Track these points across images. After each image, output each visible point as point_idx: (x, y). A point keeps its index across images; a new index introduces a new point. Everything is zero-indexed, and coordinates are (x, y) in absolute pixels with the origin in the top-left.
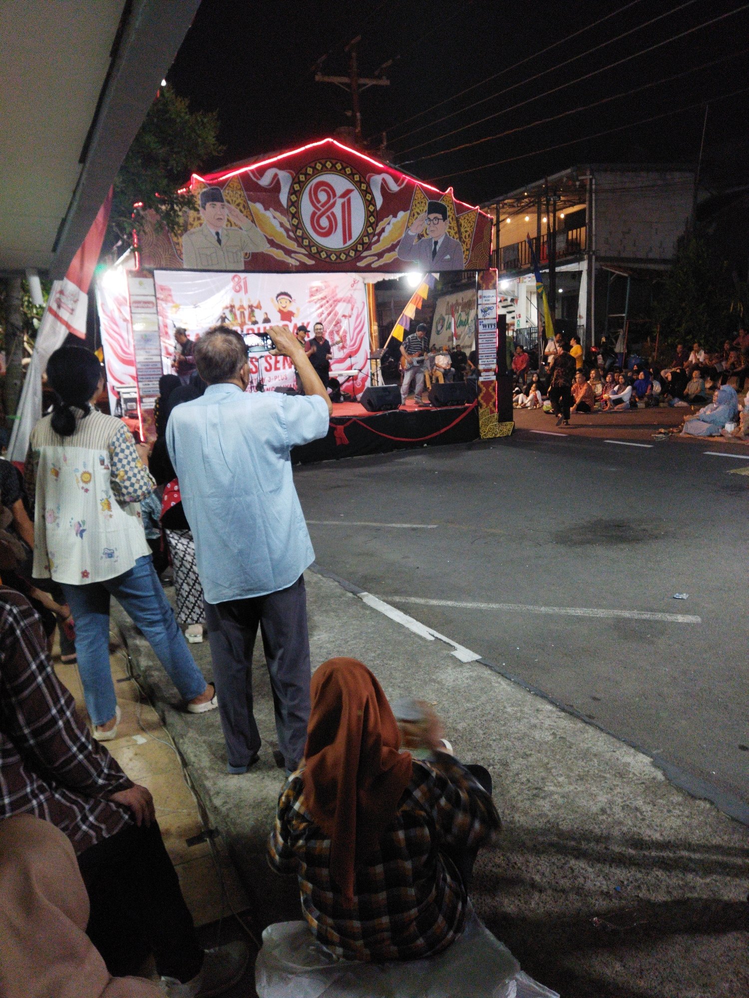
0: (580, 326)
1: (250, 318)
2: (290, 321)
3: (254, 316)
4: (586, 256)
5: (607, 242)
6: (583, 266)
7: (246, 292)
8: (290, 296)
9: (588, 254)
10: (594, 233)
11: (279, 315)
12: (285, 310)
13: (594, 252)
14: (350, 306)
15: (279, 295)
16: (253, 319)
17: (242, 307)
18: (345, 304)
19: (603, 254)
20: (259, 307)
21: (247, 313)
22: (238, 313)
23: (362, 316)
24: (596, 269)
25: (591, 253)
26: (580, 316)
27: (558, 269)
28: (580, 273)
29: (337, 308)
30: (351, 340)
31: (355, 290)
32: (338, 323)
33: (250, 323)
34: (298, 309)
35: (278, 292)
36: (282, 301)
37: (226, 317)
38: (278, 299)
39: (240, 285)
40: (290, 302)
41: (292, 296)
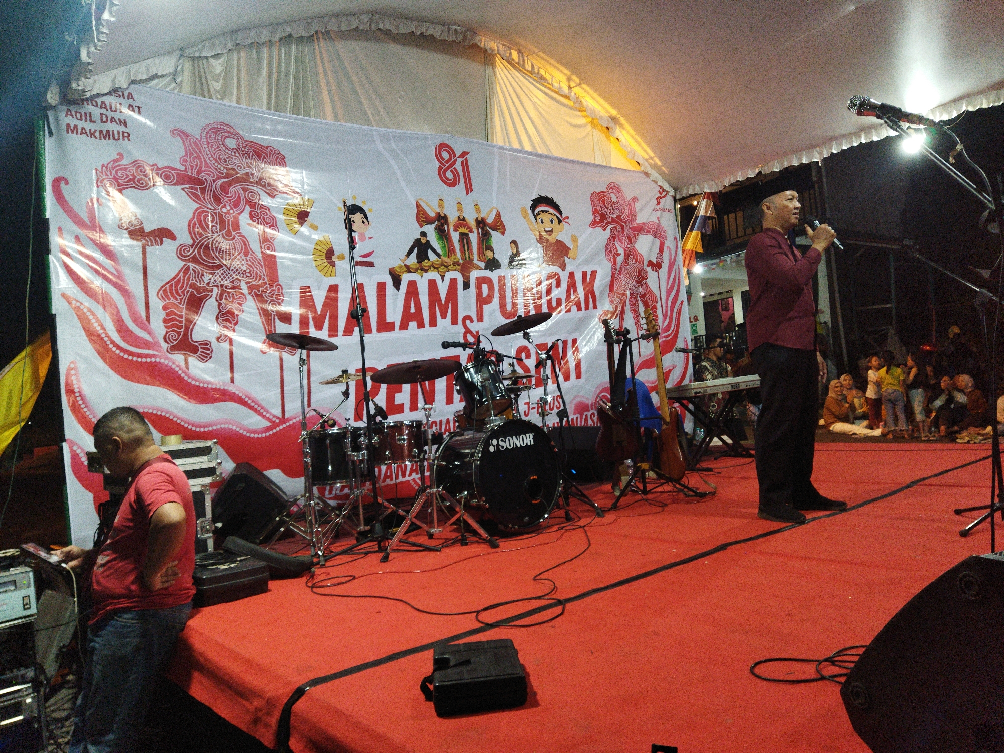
1: (481, 252)
2: (563, 266)
3: (491, 249)
10: (826, 195)
12: (552, 239)
14: (657, 243)
15: (535, 203)
16: (490, 255)
17: (462, 221)
18: (650, 238)
20: (499, 226)
21: (474, 238)
22: (455, 236)
29: (638, 246)
31: (663, 210)
33: (482, 264)
34: (574, 239)
36: (543, 216)
37: (428, 245)
38: (536, 212)
39: (455, 168)
40: (560, 221)
41: (561, 209)
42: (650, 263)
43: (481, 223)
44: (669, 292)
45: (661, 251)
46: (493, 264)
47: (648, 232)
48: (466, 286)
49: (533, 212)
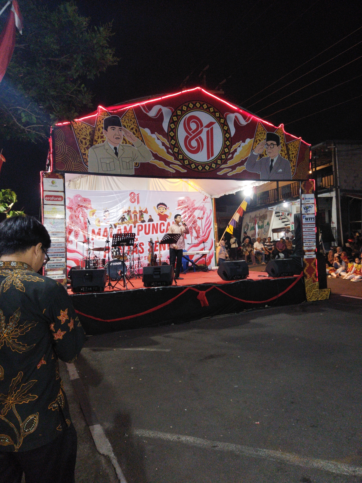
0: (333, 228)
1: (140, 219)
2: (166, 221)
3: (143, 218)
4: (334, 189)
5: (345, 181)
6: (333, 194)
7: (138, 202)
8: (165, 205)
9: (336, 188)
10: (338, 176)
11: (159, 217)
12: (162, 214)
13: (339, 187)
14: (202, 212)
15: (158, 205)
16: (142, 219)
17: (135, 211)
18: (199, 211)
19: (344, 188)
20: (146, 212)
21: (138, 216)
22: (133, 215)
23: (210, 218)
24: (341, 196)
25: (337, 187)
26: (333, 223)
27: (319, 196)
28: (331, 198)
29: (194, 213)
30: (203, 233)
31: (206, 202)
32: (195, 222)
33: (140, 222)
34: (170, 213)
37: (125, 218)
38: (158, 207)
39: (135, 198)
40: (166, 209)
41: (167, 206)
42: (199, 218)
43: (141, 212)
44: (205, 226)
45: (204, 214)
46: (143, 221)
47: (199, 209)
48: (135, 227)
49: (157, 207)
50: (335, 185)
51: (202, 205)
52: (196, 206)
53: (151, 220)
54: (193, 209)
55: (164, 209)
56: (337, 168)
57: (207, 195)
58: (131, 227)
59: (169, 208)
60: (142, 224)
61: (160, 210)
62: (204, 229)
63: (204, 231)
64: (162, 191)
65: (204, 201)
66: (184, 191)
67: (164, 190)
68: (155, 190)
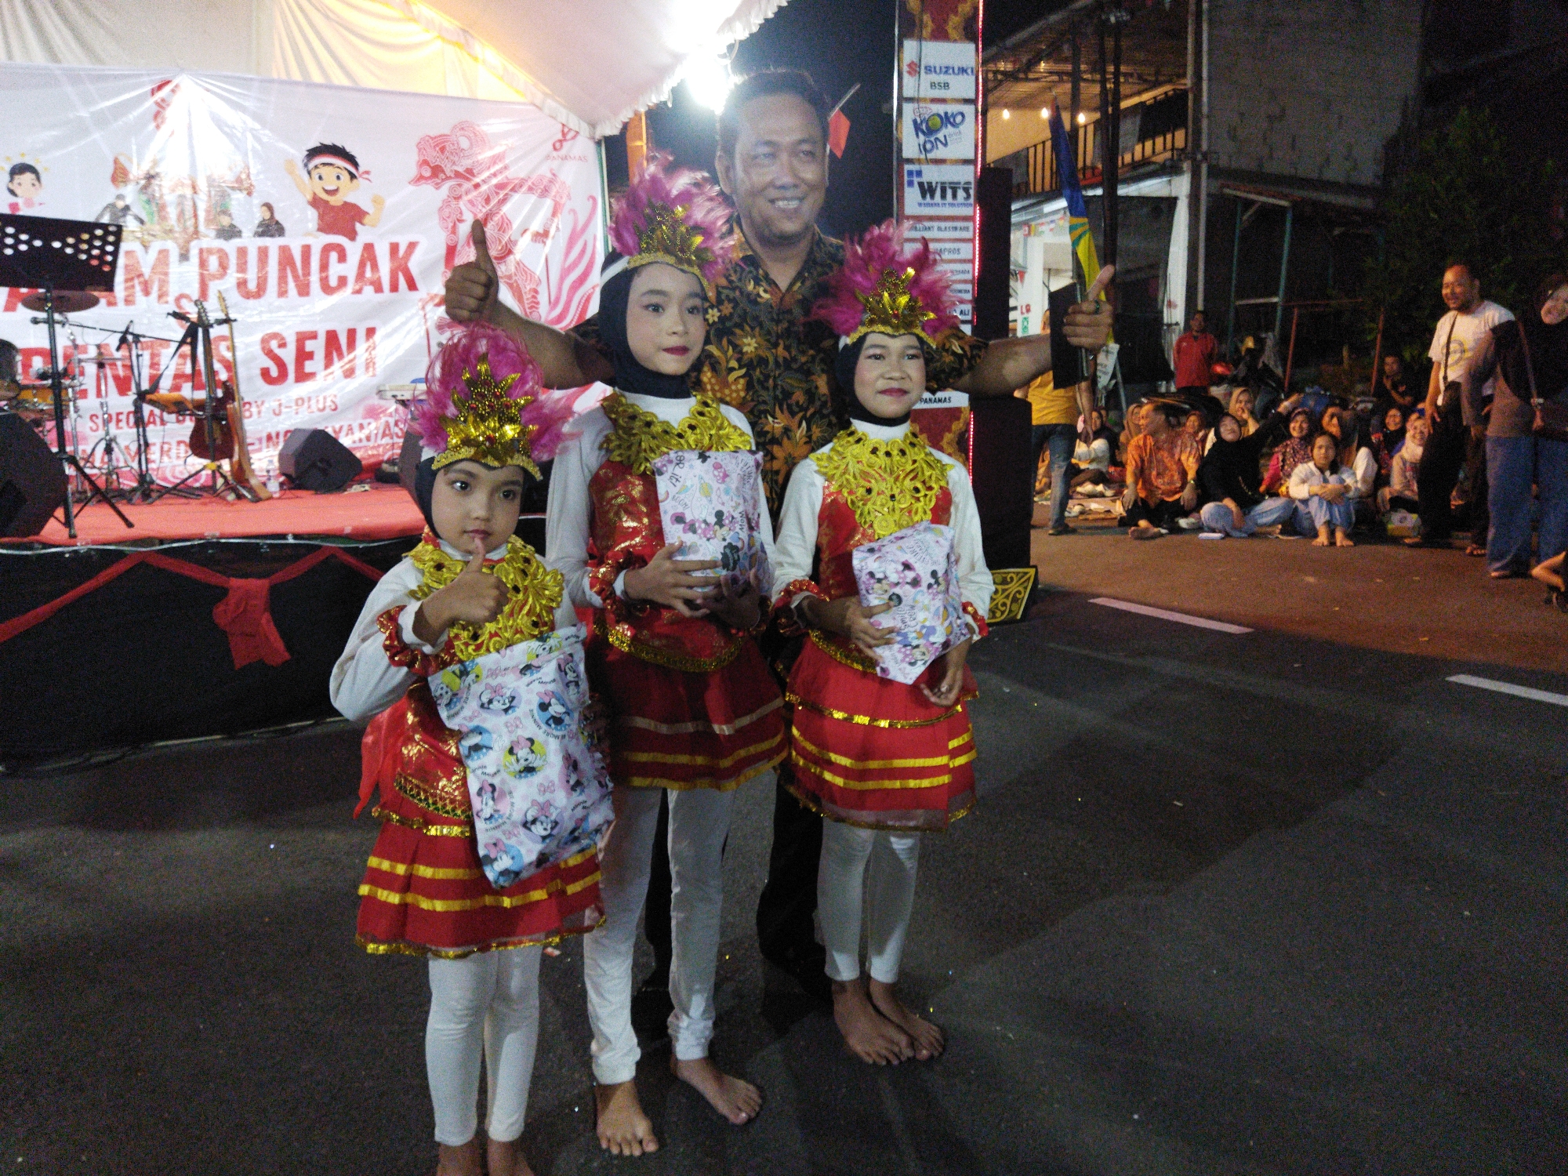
0: (1169, 325)
1: (212, 218)
2: (352, 235)
3: (228, 214)
4: (1186, 165)
5: (1233, 136)
6: (1180, 187)
8: (351, 159)
9: (1194, 160)
10: (1205, 109)
11: (312, 214)
12: (335, 201)
13: (1205, 155)
14: (548, 204)
15: (313, 153)
16: (225, 221)
17: (186, 183)
18: (533, 198)
19: (1223, 162)
20: (244, 185)
21: (201, 200)
22: (171, 199)
23: (588, 236)
24: (1209, 195)
25: (1199, 157)
26: (1170, 304)
27: (1123, 191)
28: (1172, 202)
29: (506, 209)
30: (553, 304)
31: (565, 158)
32: (508, 252)
33: (213, 234)
34: (378, 201)
35: (314, 143)
36: (324, 171)
37: (127, 209)
38: (311, 165)
40: (353, 176)
41: (358, 160)
42: (529, 232)
44: (565, 273)
45: (556, 215)
46: (230, 232)
47: (531, 189)
48: (184, 257)
49: (306, 165)
50: (1189, 148)
51: (544, 171)
52: (516, 172)
53: (271, 227)
54: (500, 186)
55: (345, 176)
56: (1205, 75)
57: (574, 123)
58: (163, 254)
59: (367, 173)
60: (220, 243)
61: (320, 178)
62: (560, 289)
63: (558, 299)
64: (336, 82)
65: (555, 154)
66: (455, 94)
67: (345, 82)
68: (297, 76)
